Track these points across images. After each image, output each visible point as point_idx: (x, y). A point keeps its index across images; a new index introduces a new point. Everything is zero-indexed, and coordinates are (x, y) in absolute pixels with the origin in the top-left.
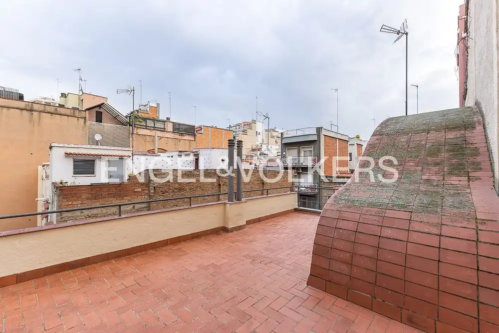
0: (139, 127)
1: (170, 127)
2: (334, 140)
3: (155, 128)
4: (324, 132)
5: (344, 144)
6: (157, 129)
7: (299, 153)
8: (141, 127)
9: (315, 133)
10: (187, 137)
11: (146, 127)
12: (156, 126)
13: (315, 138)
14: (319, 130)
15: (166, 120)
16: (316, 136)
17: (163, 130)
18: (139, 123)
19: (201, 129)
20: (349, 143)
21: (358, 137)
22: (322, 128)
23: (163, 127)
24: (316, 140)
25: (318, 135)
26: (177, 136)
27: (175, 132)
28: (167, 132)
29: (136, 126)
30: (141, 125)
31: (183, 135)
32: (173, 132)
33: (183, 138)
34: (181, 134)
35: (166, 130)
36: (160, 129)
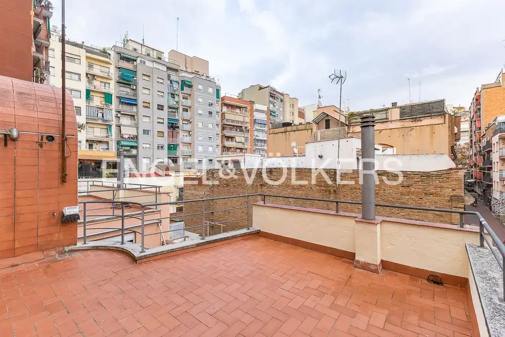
1: (395, 114)
10: (426, 121)
15: (391, 106)
17: (385, 120)
18: (354, 120)
23: (385, 117)
26: (408, 124)
27: (404, 119)
28: (391, 121)
29: (352, 124)
30: (357, 123)
31: (419, 119)
32: (400, 120)
33: (419, 124)
34: (415, 120)
35: (390, 120)
36: (380, 121)
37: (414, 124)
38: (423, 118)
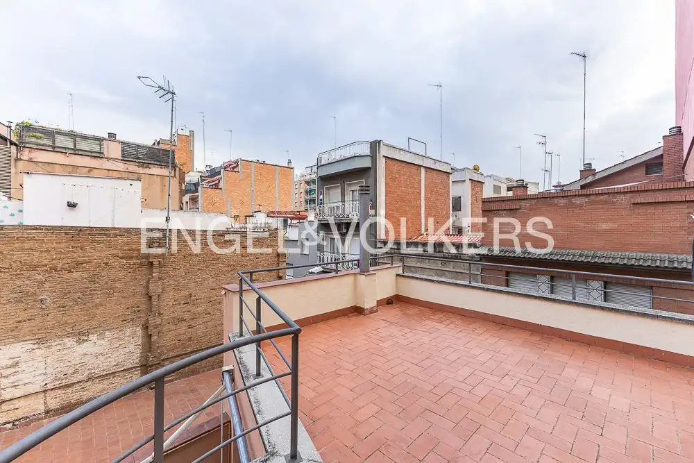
0: (36, 147)
1: (114, 150)
2: (413, 169)
3: (75, 151)
4: (384, 151)
5: (439, 179)
6: (80, 153)
7: (343, 195)
8: (40, 148)
9: (369, 153)
10: (155, 170)
11: (54, 147)
12: (78, 147)
13: (367, 163)
14: (375, 145)
15: (106, 136)
16: (369, 159)
17: (98, 155)
18: (33, 140)
19: (238, 165)
20: (452, 178)
21: (476, 169)
22: (379, 142)
23: (97, 149)
24: (369, 168)
25: (373, 156)
26: (133, 168)
27: (128, 161)
28: (108, 159)
29: (27, 145)
30: (40, 145)
31: (147, 166)
32: (121, 160)
33: (147, 171)
34: (142, 165)
35: (106, 156)
36: (89, 154)
37: (141, 170)
38: (152, 165)
